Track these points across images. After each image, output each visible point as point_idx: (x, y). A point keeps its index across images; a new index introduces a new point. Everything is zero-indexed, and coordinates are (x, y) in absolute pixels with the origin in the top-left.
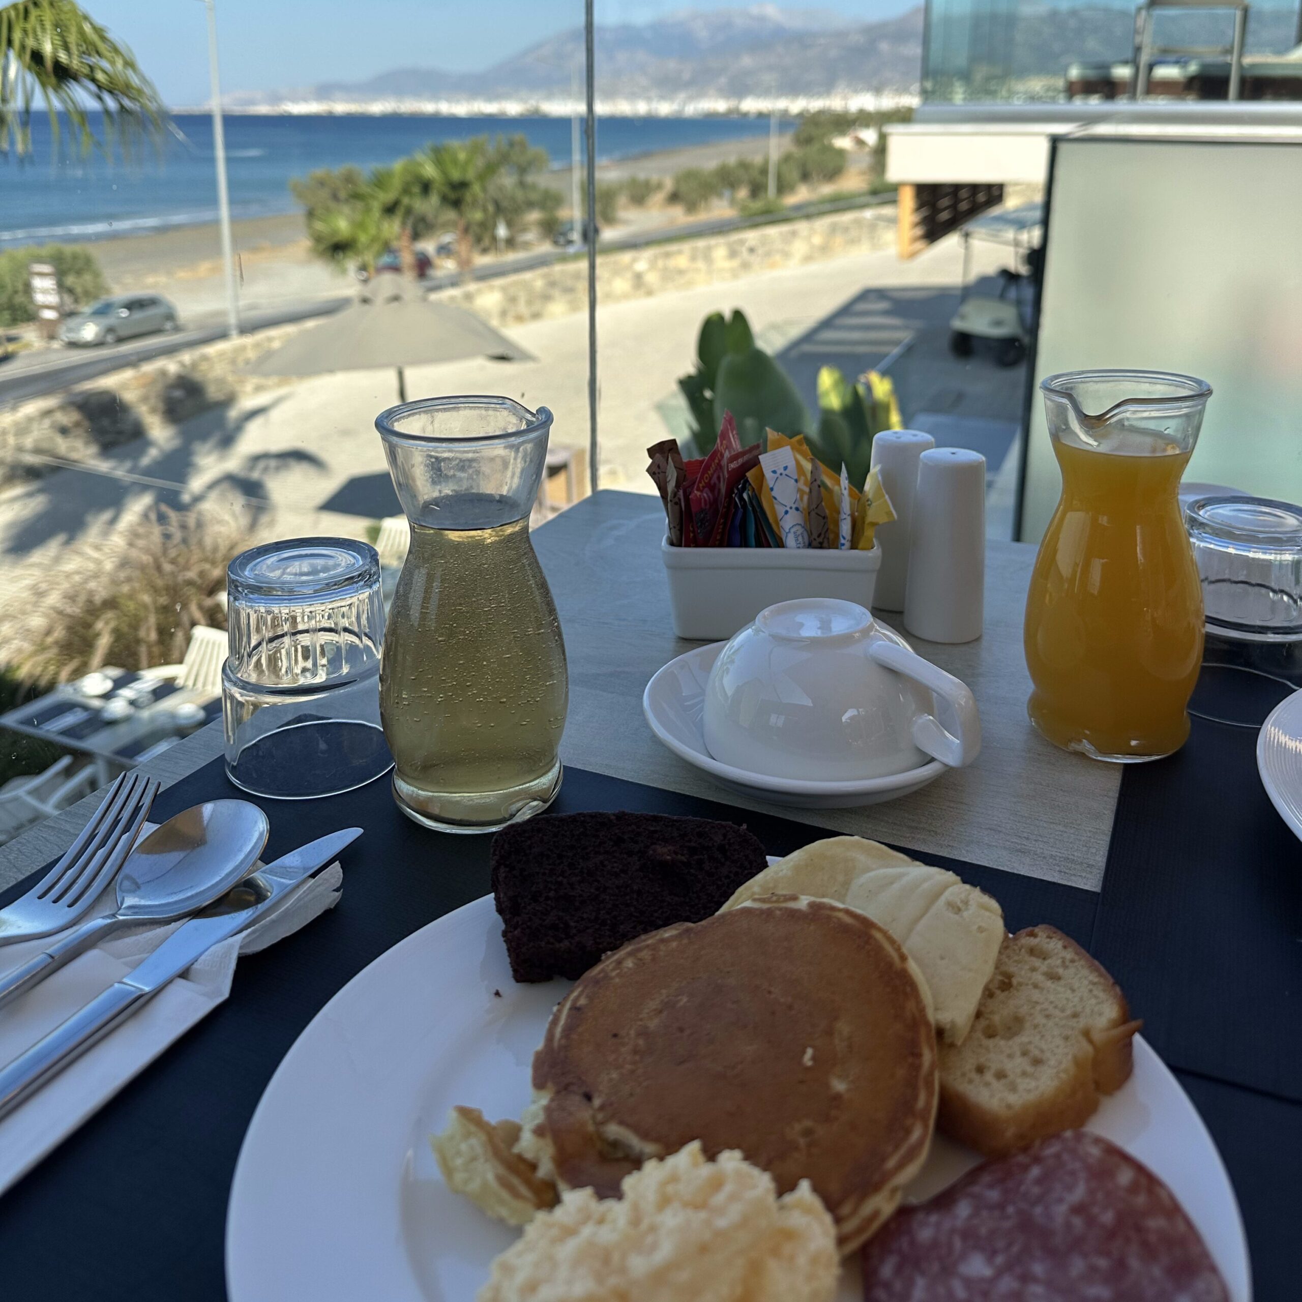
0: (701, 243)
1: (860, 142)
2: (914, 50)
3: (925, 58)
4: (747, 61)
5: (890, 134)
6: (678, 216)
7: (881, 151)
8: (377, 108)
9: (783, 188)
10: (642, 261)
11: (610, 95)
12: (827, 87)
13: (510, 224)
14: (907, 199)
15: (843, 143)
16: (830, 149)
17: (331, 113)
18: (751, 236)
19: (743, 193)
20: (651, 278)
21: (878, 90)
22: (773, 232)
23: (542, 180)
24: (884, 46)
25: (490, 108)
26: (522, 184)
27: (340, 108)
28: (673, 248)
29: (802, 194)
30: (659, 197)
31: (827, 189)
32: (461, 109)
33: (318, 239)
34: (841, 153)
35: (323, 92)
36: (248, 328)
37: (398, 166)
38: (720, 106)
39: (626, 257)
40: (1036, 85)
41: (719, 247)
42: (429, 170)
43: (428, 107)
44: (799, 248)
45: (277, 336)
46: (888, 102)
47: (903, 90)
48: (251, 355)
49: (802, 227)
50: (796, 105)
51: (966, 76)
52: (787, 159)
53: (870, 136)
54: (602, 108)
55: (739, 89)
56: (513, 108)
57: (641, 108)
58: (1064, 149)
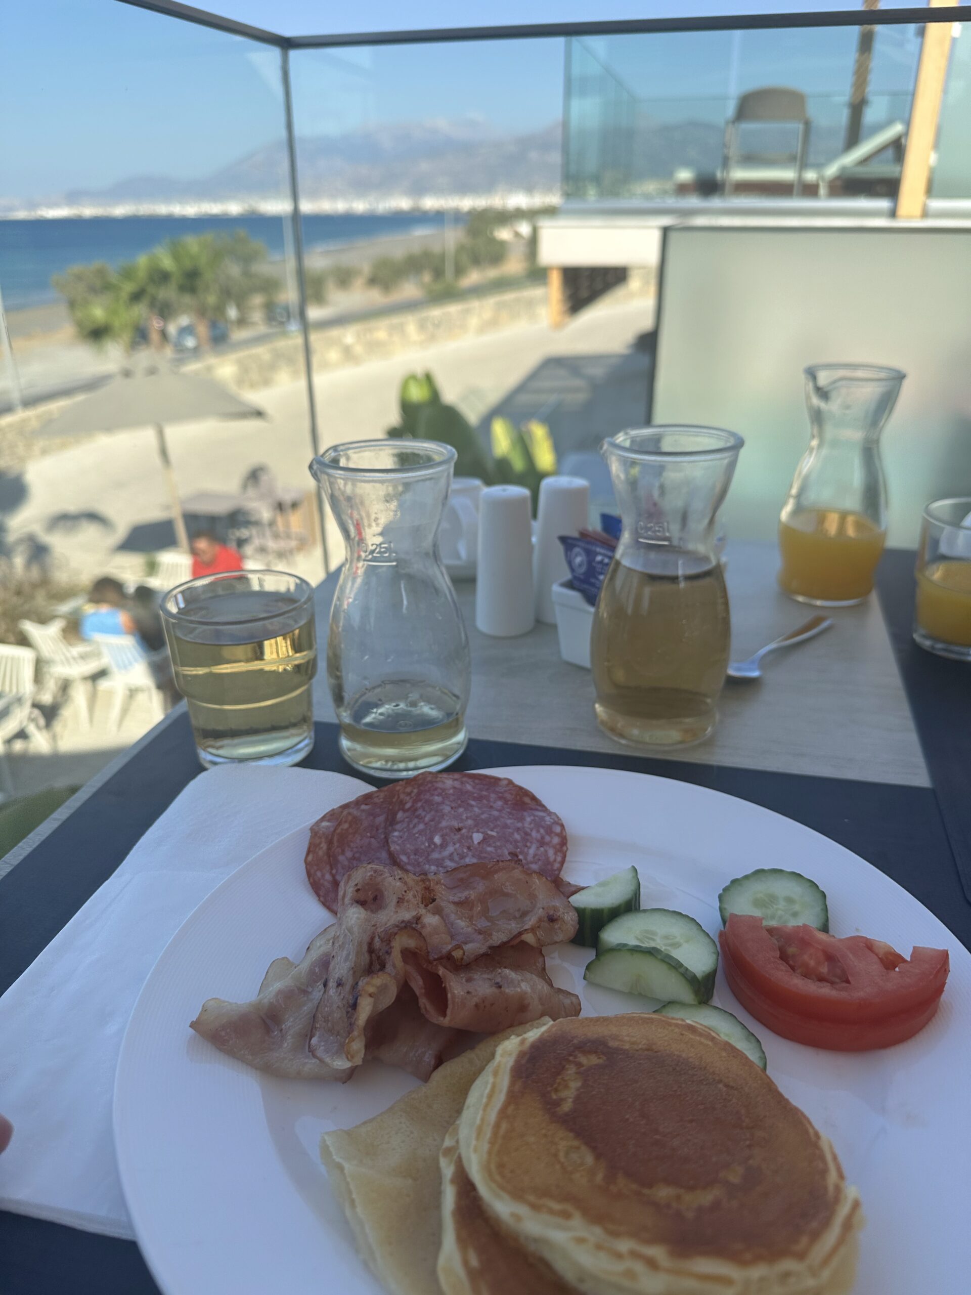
0: (396, 320)
1: (517, 235)
2: (556, 158)
3: (566, 164)
4: (424, 166)
5: (541, 227)
6: (376, 297)
7: (533, 242)
8: (120, 210)
9: (460, 271)
10: (349, 335)
11: (314, 195)
12: (488, 187)
13: (239, 307)
14: (555, 280)
15: (504, 234)
16: (493, 241)
17: (80, 216)
18: (436, 312)
19: (427, 277)
20: (359, 349)
21: (529, 189)
22: (453, 309)
23: (263, 268)
24: (533, 155)
25: (214, 208)
26: (246, 274)
27: (88, 211)
28: (373, 324)
29: (474, 277)
30: (359, 283)
31: (492, 273)
32: (190, 210)
33: (80, 324)
34: (502, 244)
35: (72, 198)
36: (29, 402)
37: (142, 261)
38: (403, 203)
39: (335, 333)
40: (651, 187)
41: (410, 323)
42: (167, 263)
43: (163, 209)
44: (474, 321)
45: (54, 407)
46: (538, 200)
47: (549, 190)
48: (34, 424)
49: (475, 304)
50: (466, 203)
51: (597, 179)
52: (461, 249)
53: (524, 229)
54: (307, 207)
55: (419, 189)
56: (234, 208)
57: (340, 206)
58: (673, 237)
